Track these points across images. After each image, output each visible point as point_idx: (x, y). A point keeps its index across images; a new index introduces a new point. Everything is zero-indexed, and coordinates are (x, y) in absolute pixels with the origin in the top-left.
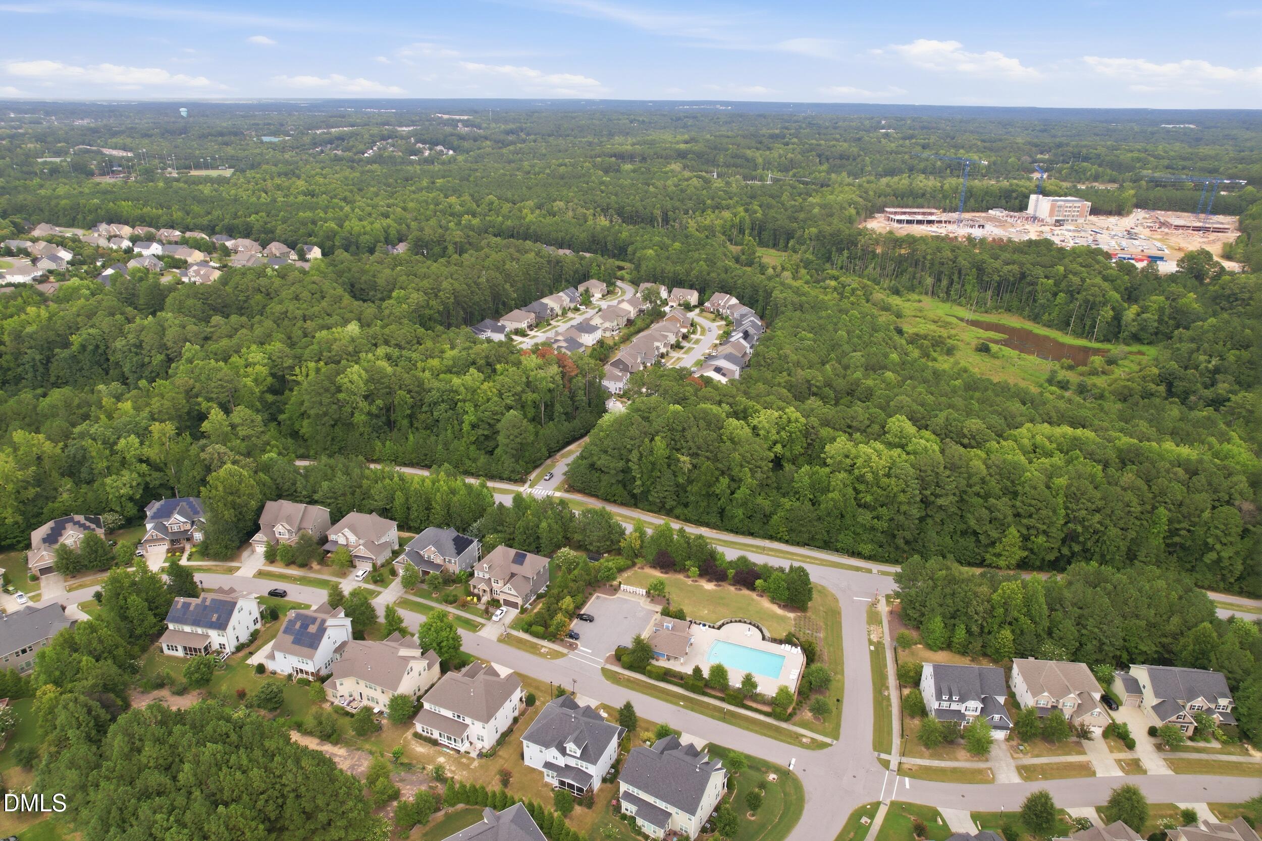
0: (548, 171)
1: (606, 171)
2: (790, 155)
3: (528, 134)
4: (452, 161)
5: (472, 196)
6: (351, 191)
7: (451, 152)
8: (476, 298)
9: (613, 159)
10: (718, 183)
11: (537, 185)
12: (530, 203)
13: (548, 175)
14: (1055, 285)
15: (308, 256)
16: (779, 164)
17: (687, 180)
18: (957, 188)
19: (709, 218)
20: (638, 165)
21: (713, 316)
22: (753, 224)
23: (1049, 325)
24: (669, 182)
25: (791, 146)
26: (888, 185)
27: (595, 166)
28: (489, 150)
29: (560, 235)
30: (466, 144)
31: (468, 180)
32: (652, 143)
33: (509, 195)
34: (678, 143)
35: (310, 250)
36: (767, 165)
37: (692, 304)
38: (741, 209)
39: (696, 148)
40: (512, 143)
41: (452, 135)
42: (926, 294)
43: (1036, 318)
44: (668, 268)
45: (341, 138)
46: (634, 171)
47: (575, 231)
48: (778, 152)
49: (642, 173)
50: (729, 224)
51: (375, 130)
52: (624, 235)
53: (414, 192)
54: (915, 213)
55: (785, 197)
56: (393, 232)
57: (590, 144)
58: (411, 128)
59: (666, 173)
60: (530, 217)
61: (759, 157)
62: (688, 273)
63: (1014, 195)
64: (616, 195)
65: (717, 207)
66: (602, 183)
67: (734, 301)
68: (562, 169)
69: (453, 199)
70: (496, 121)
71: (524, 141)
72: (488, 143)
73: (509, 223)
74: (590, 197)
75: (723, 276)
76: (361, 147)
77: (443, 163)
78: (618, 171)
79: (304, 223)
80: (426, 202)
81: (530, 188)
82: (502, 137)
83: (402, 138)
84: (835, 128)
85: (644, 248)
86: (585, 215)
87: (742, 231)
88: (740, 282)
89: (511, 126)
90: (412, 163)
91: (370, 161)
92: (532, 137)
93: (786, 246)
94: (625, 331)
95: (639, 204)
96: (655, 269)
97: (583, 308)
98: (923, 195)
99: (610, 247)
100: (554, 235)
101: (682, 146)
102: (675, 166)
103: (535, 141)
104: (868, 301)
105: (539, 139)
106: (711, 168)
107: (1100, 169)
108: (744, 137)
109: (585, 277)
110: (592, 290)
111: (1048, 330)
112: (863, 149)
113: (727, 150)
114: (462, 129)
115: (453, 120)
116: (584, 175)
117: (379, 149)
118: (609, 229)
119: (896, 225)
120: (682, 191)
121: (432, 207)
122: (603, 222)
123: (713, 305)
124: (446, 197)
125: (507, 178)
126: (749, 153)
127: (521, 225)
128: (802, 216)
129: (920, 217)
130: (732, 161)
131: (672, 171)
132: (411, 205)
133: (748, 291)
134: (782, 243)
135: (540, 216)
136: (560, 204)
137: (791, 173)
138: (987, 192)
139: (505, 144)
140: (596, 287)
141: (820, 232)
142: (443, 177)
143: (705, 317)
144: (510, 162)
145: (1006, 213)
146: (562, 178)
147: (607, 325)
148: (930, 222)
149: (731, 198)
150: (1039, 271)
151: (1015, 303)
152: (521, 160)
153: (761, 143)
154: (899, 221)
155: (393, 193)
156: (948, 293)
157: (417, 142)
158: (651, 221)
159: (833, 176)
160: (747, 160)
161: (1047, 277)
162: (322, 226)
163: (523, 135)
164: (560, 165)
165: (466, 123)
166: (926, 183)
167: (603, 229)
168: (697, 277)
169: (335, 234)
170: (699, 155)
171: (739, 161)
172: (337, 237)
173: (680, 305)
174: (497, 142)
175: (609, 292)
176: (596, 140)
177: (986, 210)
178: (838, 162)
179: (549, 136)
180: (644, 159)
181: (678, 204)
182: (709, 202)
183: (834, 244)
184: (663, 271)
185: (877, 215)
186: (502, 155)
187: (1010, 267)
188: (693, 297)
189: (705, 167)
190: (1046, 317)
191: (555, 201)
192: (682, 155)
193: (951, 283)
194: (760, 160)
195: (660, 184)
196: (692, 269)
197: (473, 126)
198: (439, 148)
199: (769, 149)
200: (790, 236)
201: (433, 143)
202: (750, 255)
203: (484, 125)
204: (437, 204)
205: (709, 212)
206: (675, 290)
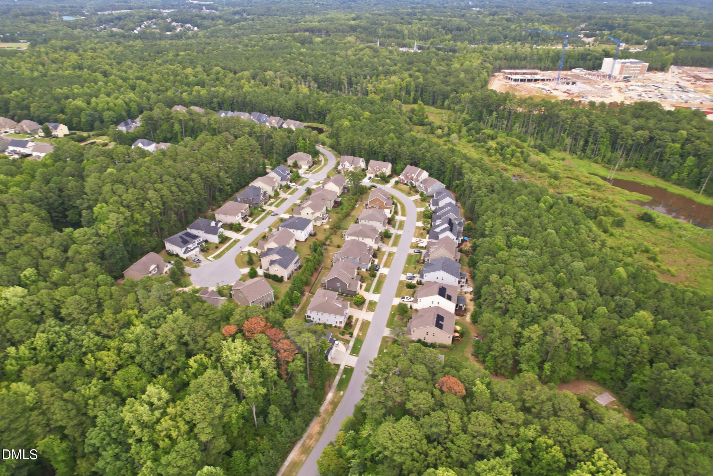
0: (261, 44)
1: (303, 43)
2: (426, 29)
3: (249, 14)
4: (195, 36)
5: (203, 66)
6: (111, 65)
7: (196, 29)
8: (188, 198)
9: (307, 33)
10: (384, 52)
11: (253, 56)
12: (247, 73)
13: (261, 47)
14: (682, 148)
15: (54, 133)
16: (419, 35)
17: (362, 50)
18: (548, 53)
19: (383, 84)
20: (324, 38)
21: (406, 188)
22: (417, 86)
23: (679, 183)
24: (349, 52)
25: (424, 22)
26: (499, 51)
27: (294, 39)
28: (221, 26)
29: (271, 103)
30: (206, 23)
31: (203, 53)
32: (332, 20)
33: (232, 65)
34: (349, 20)
35: (56, 128)
36: (411, 36)
37: (387, 175)
38: (406, 75)
39: (363, 23)
40: (238, 21)
41: (197, 16)
42: (565, 150)
43: (665, 176)
44: (364, 141)
45: (119, 18)
46: (322, 42)
47: (282, 99)
48: (416, 26)
49: (328, 44)
50: (398, 87)
51: (144, 12)
52: (322, 102)
53: (160, 65)
54: (524, 74)
55: (433, 63)
56: (133, 106)
57: (290, 21)
58: (170, 11)
59: (345, 44)
60: (247, 88)
61: (405, 29)
62: (382, 144)
63: (589, 57)
64: (312, 64)
65: (387, 73)
66: (301, 54)
67: (425, 174)
68: (271, 42)
69: (189, 71)
70: (227, 5)
71: (246, 19)
72: (221, 21)
73: (229, 93)
74: (292, 67)
75: (412, 148)
76: (132, 25)
77: (189, 38)
78: (311, 42)
79: (57, 99)
80: (168, 74)
81: (247, 59)
82: (231, 17)
83: (163, 18)
84: (445, 7)
85: (340, 118)
86: (289, 83)
87: (408, 93)
88: (428, 155)
89: (238, 9)
90: (167, 37)
91: (136, 37)
92: (251, 17)
93: (443, 104)
94: (335, 217)
95: (329, 72)
96: (353, 141)
97: (293, 185)
98: (525, 59)
99: (311, 112)
100: (265, 104)
101: (353, 22)
102: (351, 39)
103: (253, 20)
104: (525, 161)
105: (256, 19)
106: (374, 39)
107: (630, 35)
108: (390, 15)
109: (293, 150)
110: (300, 163)
111: (679, 188)
112: (470, 23)
113: (382, 25)
114: (206, 11)
115: (200, 5)
116: (287, 47)
117: (145, 26)
118: (309, 97)
119: (513, 83)
120: (360, 59)
121: (172, 78)
122: (304, 89)
123: (406, 177)
124: (184, 68)
125: (232, 50)
126: (398, 27)
127: (239, 95)
128: (452, 80)
129: (529, 77)
130: (387, 33)
131: (349, 42)
132: (155, 77)
133: (436, 164)
134: (439, 102)
135: (254, 85)
136: (270, 74)
137: (430, 42)
138: (569, 56)
139: (232, 22)
140: (303, 160)
141: (474, 97)
142: (185, 50)
143: (401, 190)
144: (235, 36)
145: (585, 71)
146: (271, 49)
147: (318, 214)
148: (536, 80)
149: (395, 65)
150: (667, 136)
151: (642, 161)
152: (243, 34)
153: (402, 19)
154: (515, 80)
155: (144, 66)
156: (584, 151)
157: (173, 21)
158: (339, 86)
159: (459, 43)
160: (398, 32)
161: (673, 141)
162: (71, 102)
163: (245, 15)
164: (271, 39)
165: (208, 7)
166: (526, 49)
167: (306, 97)
168: (390, 150)
169: (81, 110)
170: (365, 29)
171: (392, 33)
172: (83, 114)
173: (376, 176)
174: (227, 21)
175: (314, 163)
176: (293, 18)
177: (570, 69)
178: (458, 33)
179: (263, 15)
180: (328, 33)
181: (358, 71)
182: (381, 68)
183: (484, 107)
184: (359, 144)
185: (496, 74)
186: (230, 30)
187: (640, 132)
188: (387, 169)
189: (370, 38)
190: (675, 176)
191: (266, 70)
192: (353, 29)
193: (586, 142)
194: (406, 32)
195: (342, 53)
196: (385, 142)
197: (212, 9)
198: (188, 25)
199: (410, 24)
200: (445, 97)
201: (184, 22)
202: (420, 116)
203: (220, 8)
204: (176, 75)
205: (382, 77)
206: (372, 162)
